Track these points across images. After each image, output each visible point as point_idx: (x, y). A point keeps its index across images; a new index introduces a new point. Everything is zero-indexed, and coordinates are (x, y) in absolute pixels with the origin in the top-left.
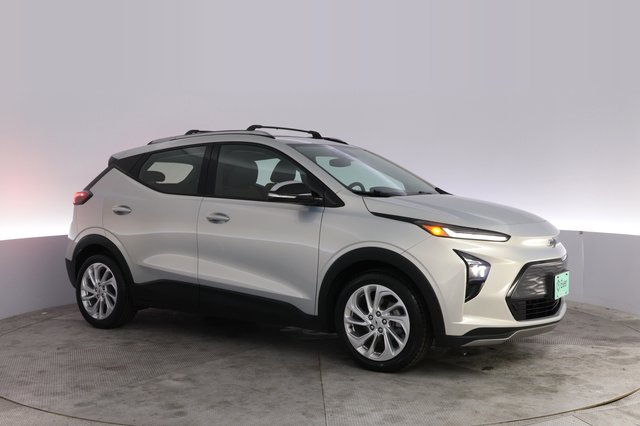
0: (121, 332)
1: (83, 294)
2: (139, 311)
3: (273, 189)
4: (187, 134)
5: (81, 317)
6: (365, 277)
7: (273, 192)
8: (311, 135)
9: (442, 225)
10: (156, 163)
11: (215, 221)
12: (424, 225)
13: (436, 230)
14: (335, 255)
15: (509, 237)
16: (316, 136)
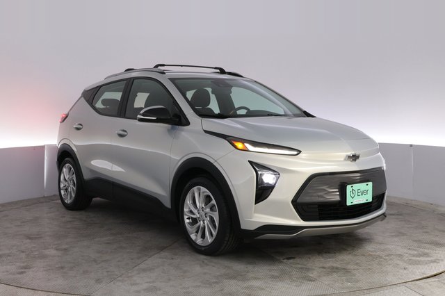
0: (83, 212)
1: (62, 186)
2: (94, 199)
3: (141, 112)
4: (126, 71)
5: (60, 201)
6: (194, 180)
7: (140, 115)
8: (218, 71)
9: (243, 141)
10: (106, 93)
11: (121, 136)
12: (231, 140)
13: (240, 145)
14: (179, 161)
15: (300, 152)
16: (222, 71)
